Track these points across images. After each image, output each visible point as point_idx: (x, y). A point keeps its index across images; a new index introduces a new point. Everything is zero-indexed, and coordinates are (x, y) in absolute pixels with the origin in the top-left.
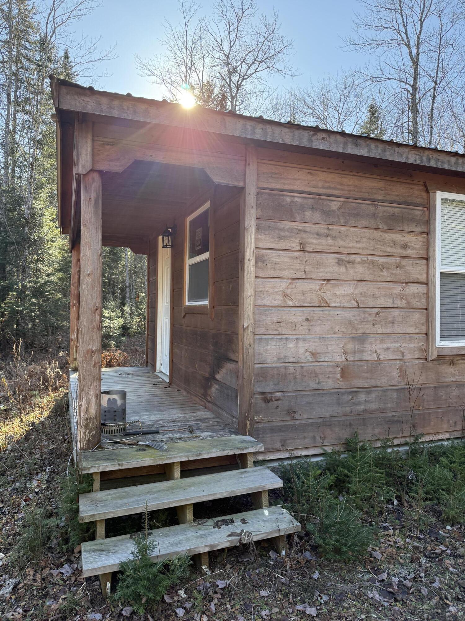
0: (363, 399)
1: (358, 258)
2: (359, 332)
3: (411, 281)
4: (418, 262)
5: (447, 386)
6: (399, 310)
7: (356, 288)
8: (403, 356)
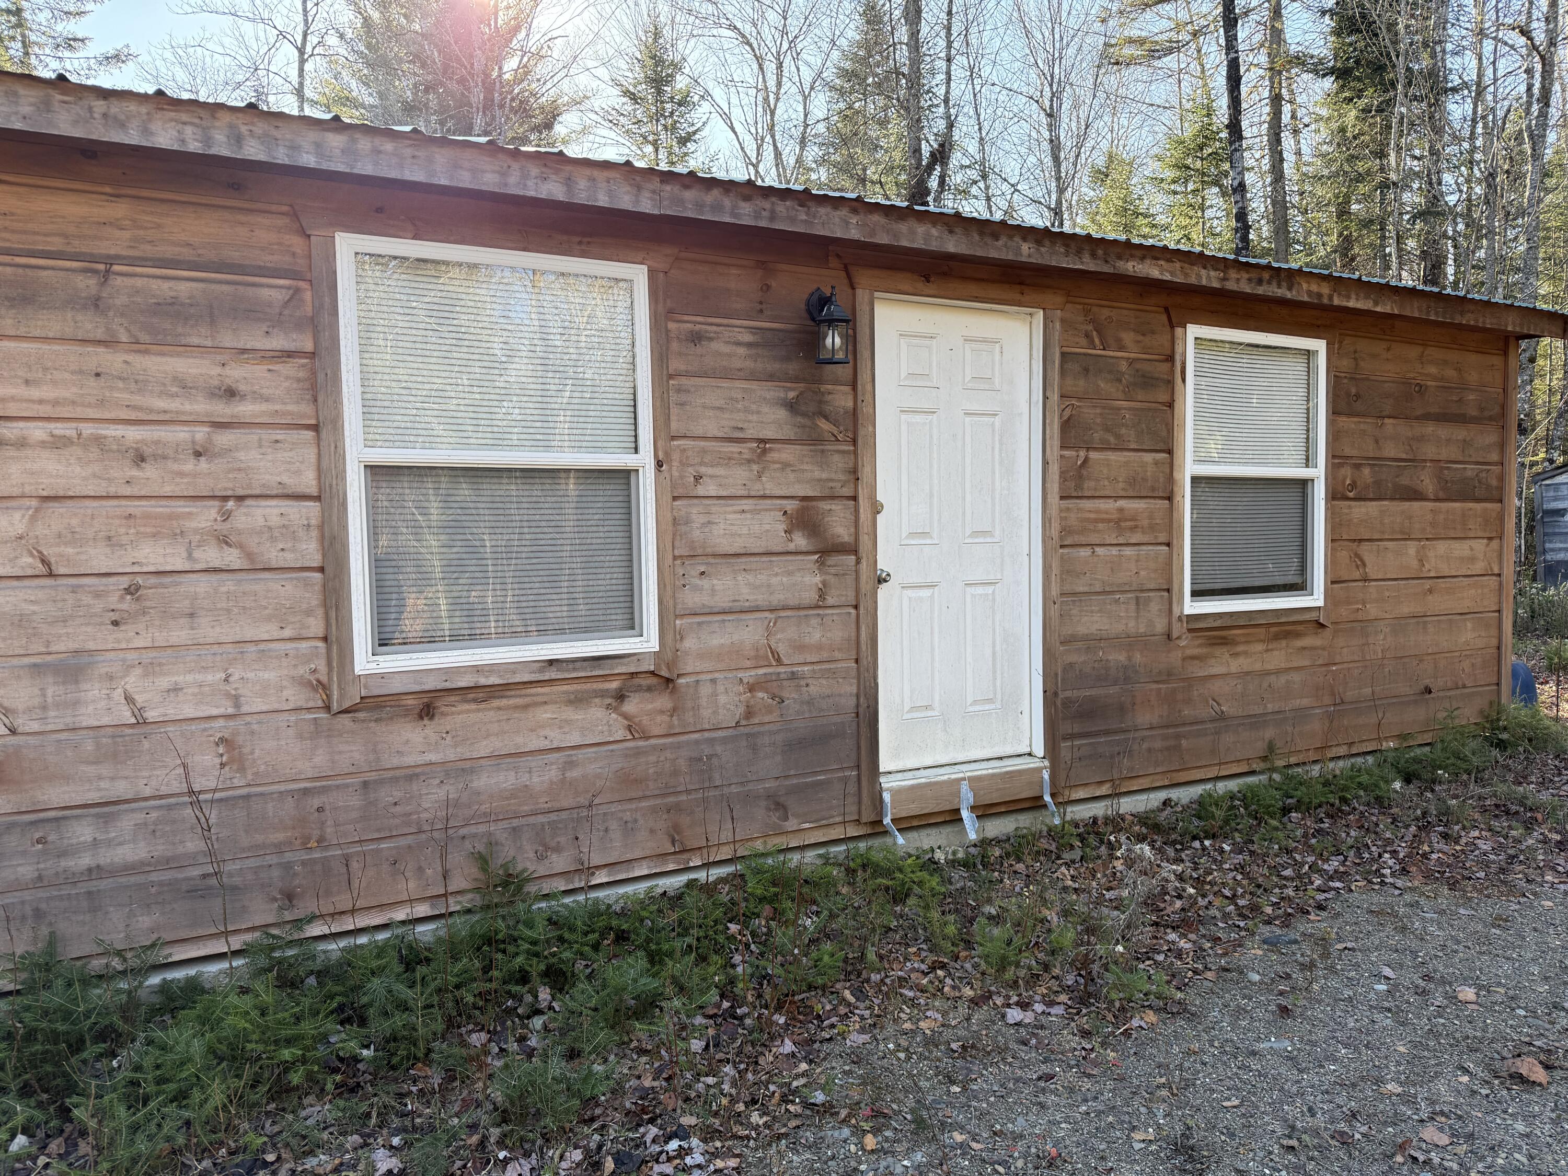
0: (89, 839)
1: (38, 432)
2: (61, 647)
3: (257, 492)
4: (279, 437)
5: (411, 778)
6: (214, 578)
7: (33, 519)
8: (237, 705)
